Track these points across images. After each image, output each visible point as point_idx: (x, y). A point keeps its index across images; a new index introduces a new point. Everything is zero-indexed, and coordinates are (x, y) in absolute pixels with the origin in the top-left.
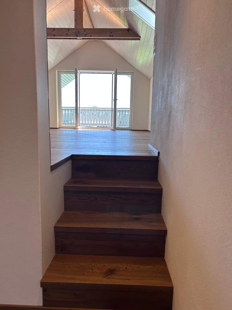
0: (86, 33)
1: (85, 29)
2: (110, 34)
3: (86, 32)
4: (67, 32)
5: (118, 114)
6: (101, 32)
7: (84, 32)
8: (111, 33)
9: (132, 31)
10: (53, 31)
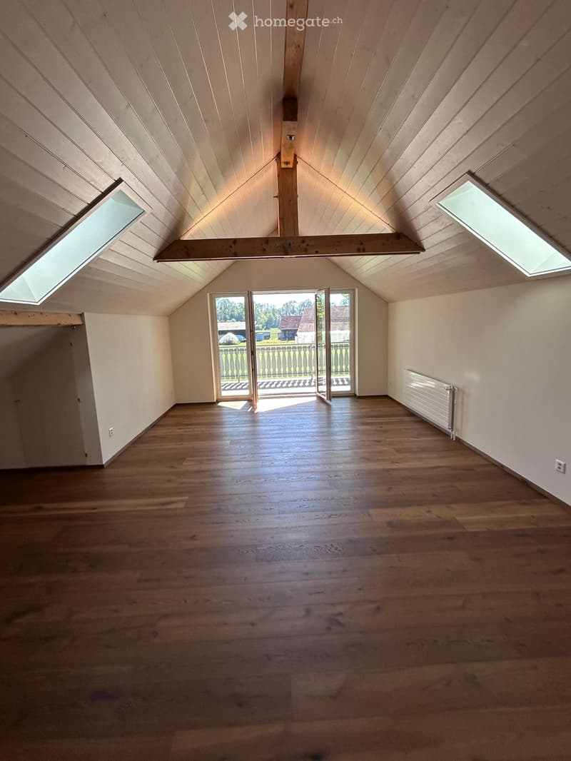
0: (305, 247)
1: (304, 239)
2: (359, 246)
3: (306, 244)
4: (265, 246)
5: (333, 352)
6: (339, 242)
7: (302, 245)
8: (362, 244)
9: (407, 237)
10: (233, 246)
